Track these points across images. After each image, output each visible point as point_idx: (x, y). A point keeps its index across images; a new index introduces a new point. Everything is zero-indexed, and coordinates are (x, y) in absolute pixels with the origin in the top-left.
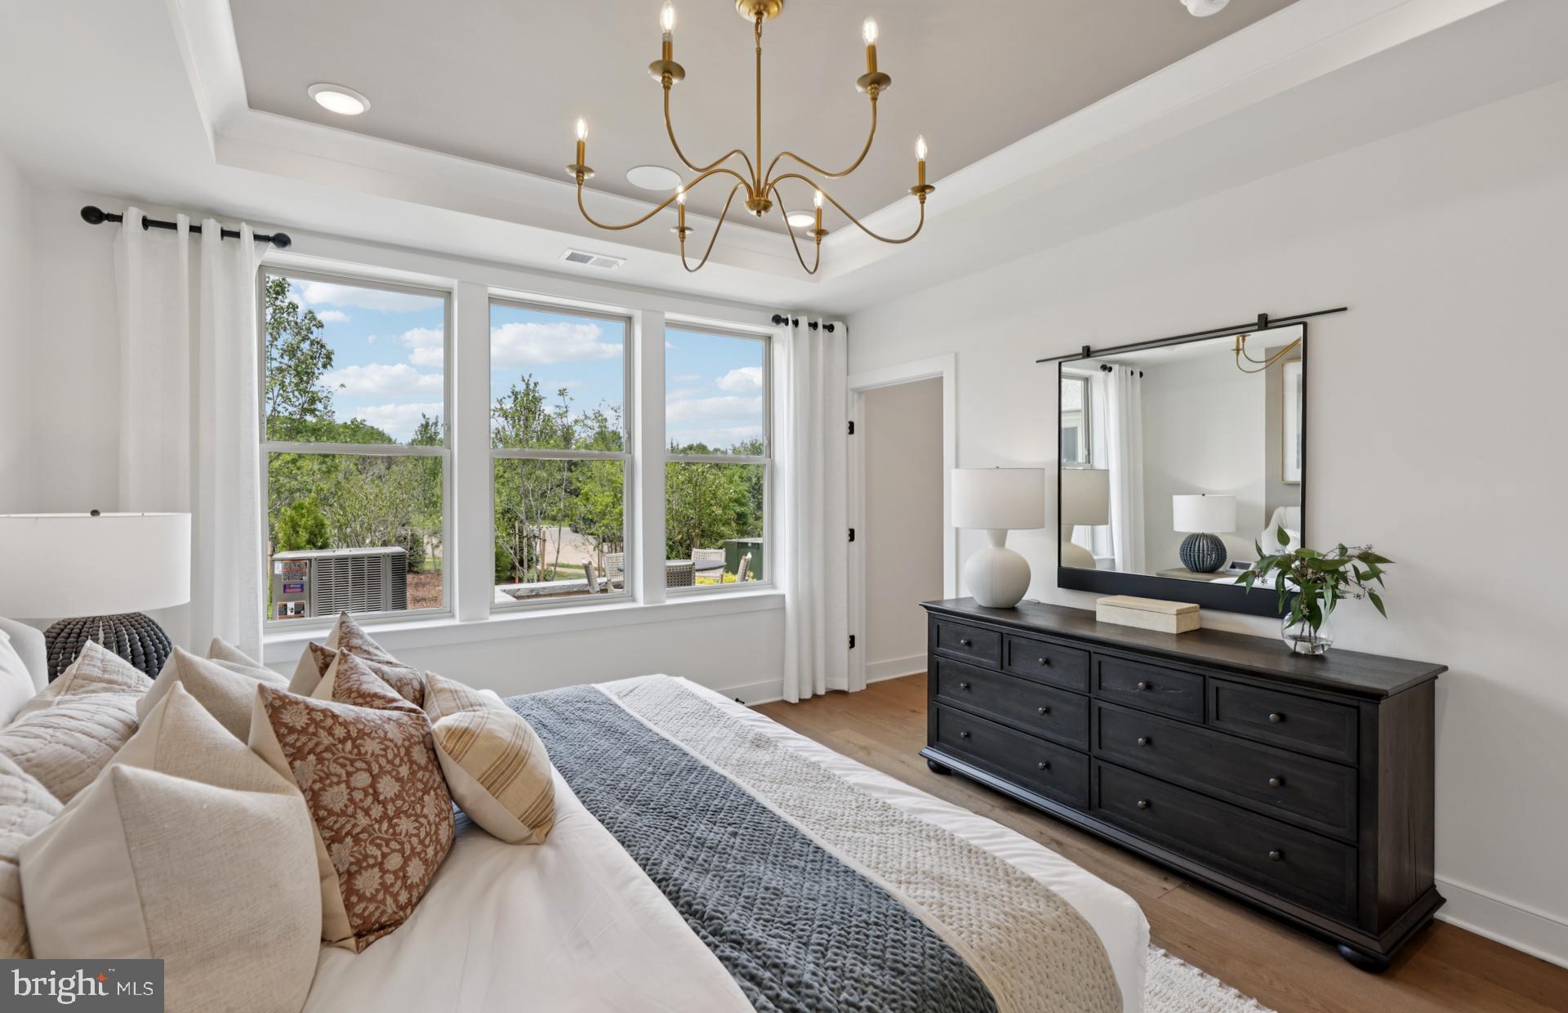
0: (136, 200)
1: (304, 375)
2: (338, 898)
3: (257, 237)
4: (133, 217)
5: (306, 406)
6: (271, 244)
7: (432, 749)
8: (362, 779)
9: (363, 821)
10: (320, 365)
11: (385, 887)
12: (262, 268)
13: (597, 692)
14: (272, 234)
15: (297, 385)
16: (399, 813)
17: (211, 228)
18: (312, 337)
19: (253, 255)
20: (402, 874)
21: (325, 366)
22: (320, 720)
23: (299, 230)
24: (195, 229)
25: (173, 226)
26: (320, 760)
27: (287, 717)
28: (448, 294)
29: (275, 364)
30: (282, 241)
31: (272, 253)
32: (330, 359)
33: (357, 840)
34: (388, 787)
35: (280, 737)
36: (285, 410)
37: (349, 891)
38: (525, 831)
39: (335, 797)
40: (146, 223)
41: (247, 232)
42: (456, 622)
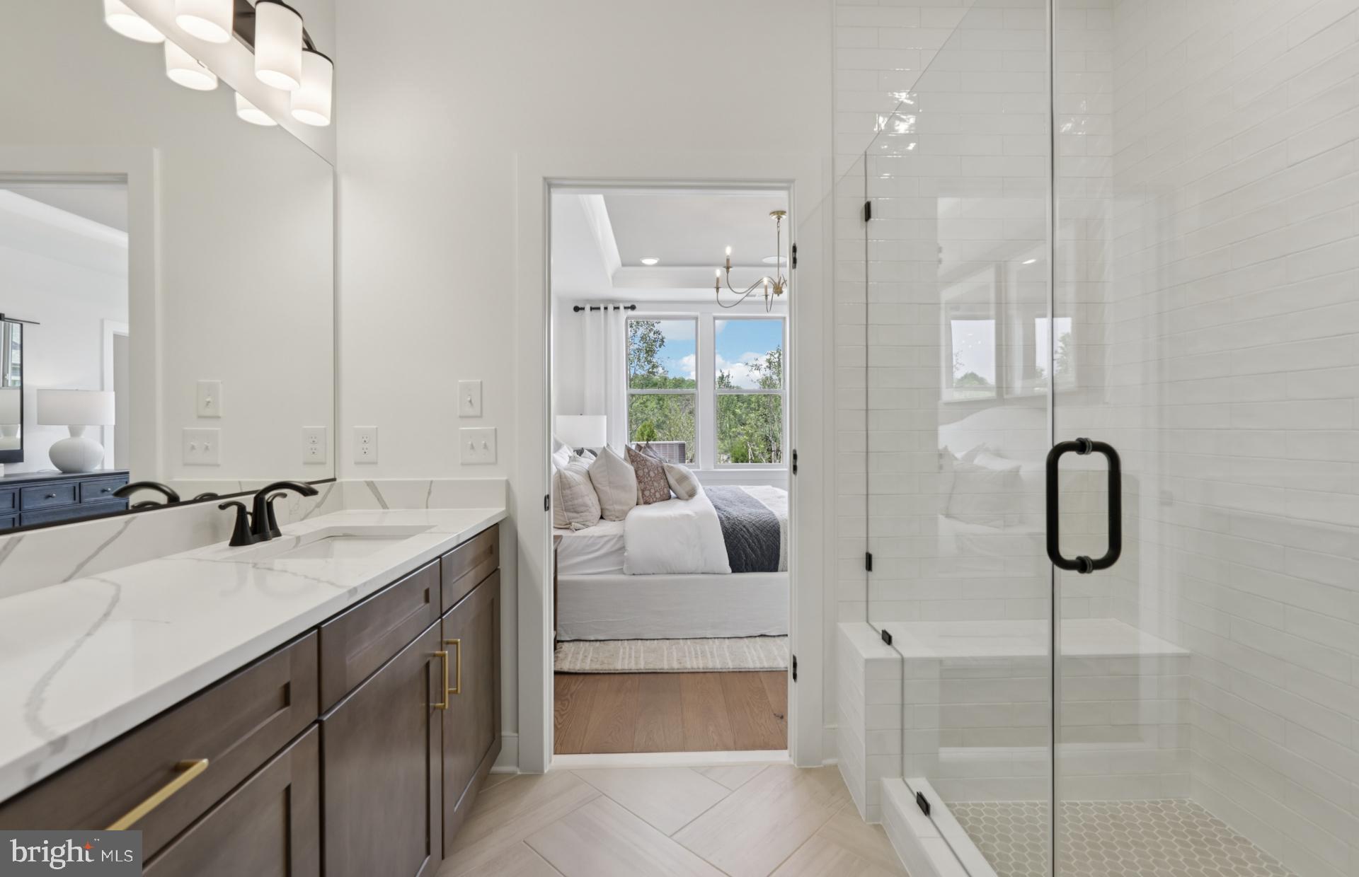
0: (588, 301)
1: (650, 352)
2: (640, 495)
3: (625, 308)
4: (587, 308)
5: (650, 370)
6: (629, 310)
7: (663, 470)
8: (646, 470)
9: (646, 480)
10: (658, 346)
11: (650, 495)
12: (627, 319)
13: (740, 489)
14: (630, 305)
15: (646, 358)
16: (654, 481)
17: (611, 307)
18: (655, 329)
19: (624, 314)
20: (654, 494)
21: (660, 346)
22: (637, 455)
23: (637, 301)
24: (606, 308)
25: (599, 308)
26: (637, 464)
27: (631, 452)
28: (696, 319)
29: (636, 346)
30: (633, 308)
31: (630, 312)
32: (663, 342)
33: (645, 483)
34: (652, 474)
35: (630, 457)
36: (640, 372)
37: (643, 494)
38: (687, 497)
39: (641, 473)
40: (592, 309)
41: (622, 308)
42: (700, 470)
